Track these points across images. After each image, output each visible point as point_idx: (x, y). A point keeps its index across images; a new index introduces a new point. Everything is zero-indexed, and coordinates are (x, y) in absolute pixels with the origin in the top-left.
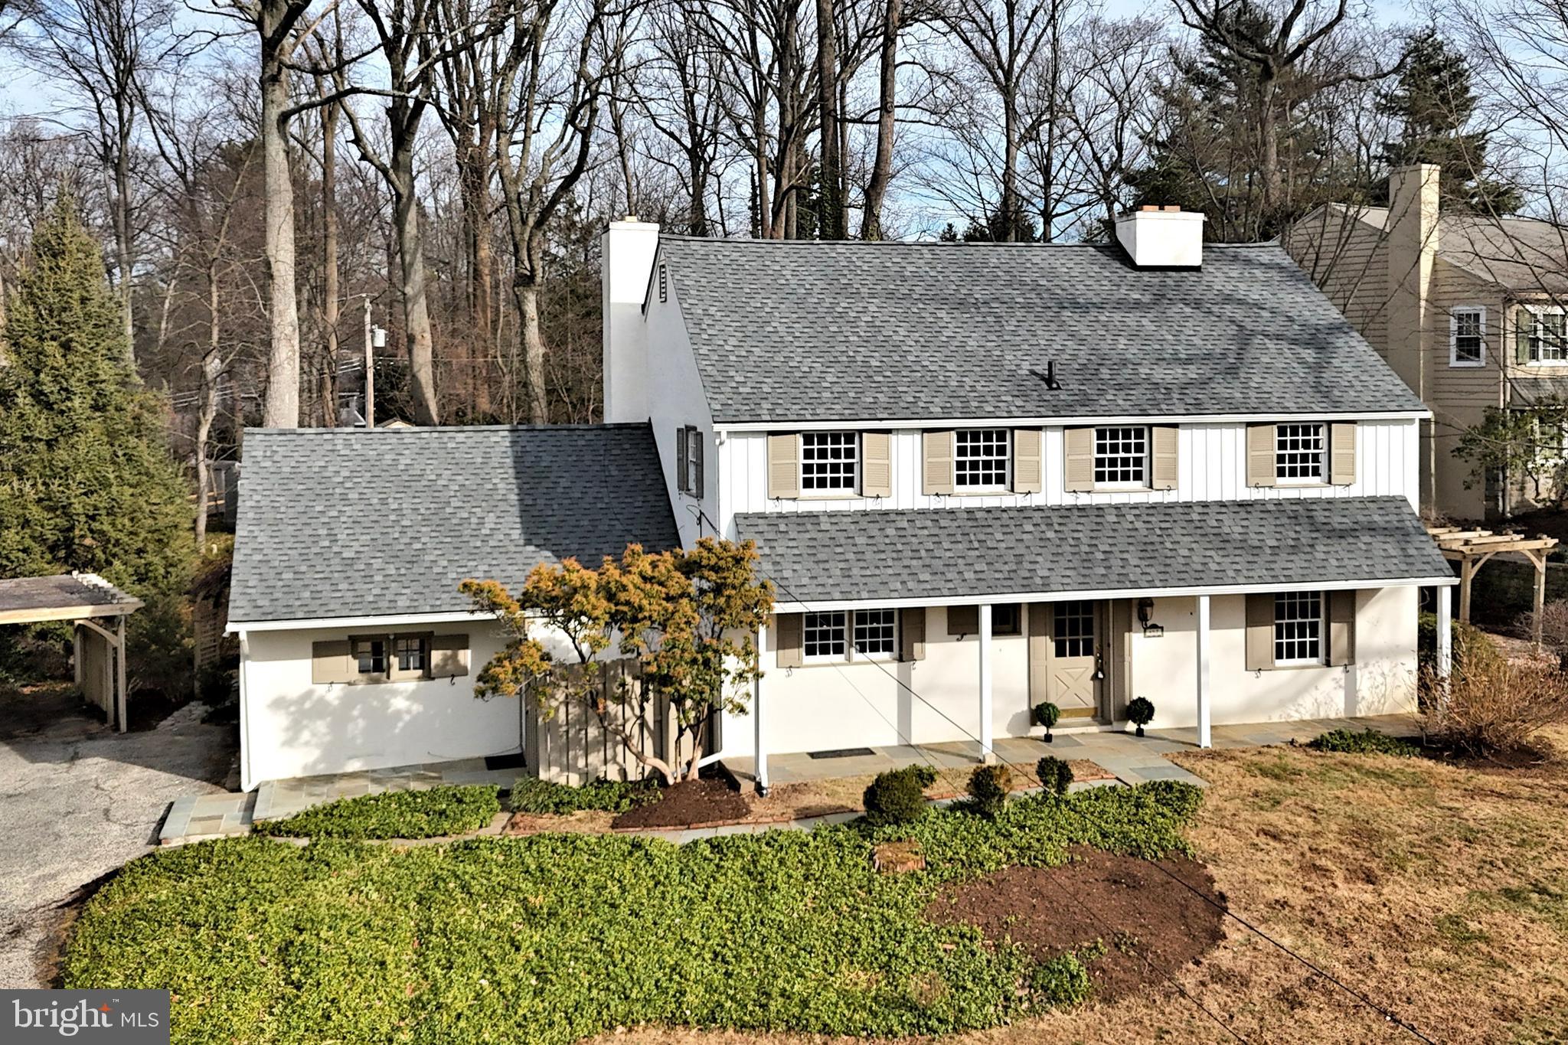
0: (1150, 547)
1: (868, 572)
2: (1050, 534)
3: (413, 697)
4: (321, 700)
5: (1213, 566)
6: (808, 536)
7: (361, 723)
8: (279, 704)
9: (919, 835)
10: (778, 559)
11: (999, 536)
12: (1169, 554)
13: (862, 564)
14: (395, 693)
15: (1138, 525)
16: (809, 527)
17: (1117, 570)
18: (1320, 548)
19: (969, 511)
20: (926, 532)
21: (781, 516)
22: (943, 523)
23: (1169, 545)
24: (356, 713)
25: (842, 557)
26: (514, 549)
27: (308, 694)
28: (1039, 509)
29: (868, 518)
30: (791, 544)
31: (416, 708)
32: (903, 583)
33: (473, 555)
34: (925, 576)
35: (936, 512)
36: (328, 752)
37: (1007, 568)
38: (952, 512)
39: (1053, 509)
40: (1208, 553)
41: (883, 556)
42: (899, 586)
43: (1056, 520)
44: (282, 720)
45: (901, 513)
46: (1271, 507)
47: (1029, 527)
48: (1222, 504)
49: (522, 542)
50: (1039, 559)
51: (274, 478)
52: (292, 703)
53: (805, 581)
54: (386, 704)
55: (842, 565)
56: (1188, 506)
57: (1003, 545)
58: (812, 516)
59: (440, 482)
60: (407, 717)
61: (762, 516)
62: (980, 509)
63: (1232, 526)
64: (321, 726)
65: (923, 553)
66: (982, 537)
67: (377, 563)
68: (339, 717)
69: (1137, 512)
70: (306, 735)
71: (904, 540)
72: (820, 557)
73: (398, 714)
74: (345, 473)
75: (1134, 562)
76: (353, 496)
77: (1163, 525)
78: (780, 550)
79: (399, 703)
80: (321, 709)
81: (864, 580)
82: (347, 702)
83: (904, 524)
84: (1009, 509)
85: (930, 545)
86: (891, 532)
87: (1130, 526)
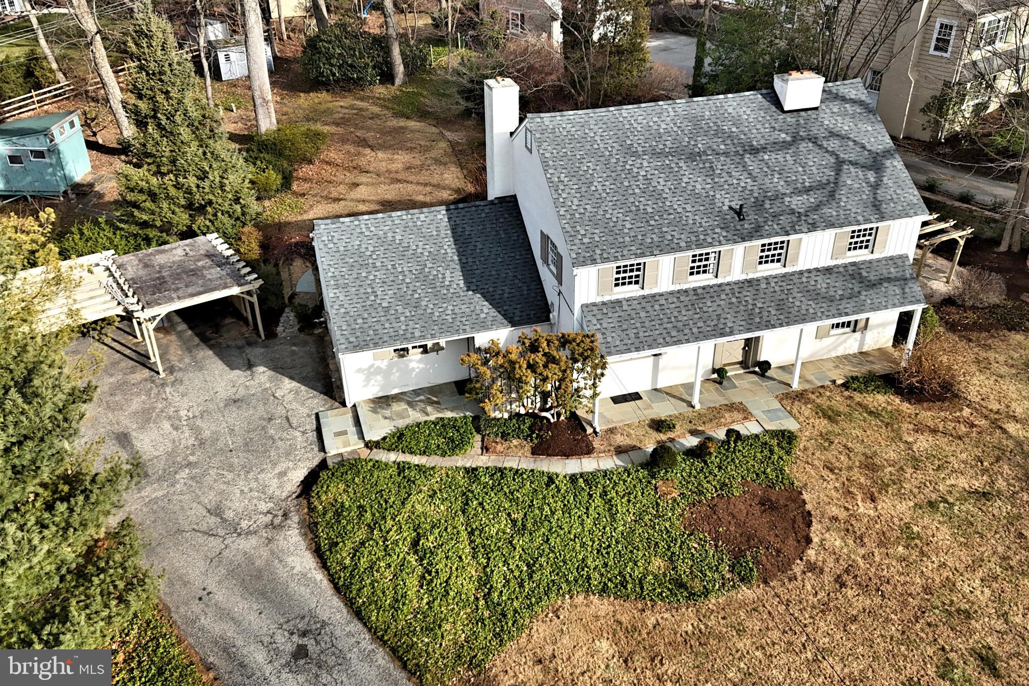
0: (782, 303)
1: (647, 334)
2: (734, 300)
3: (420, 361)
4: (378, 367)
5: (811, 311)
6: (617, 315)
7: (397, 374)
8: (359, 371)
9: (676, 475)
10: (604, 331)
11: (709, 304)
12: (791, 305)
13: (644, 329)
14: (411, 361)
15: (777, 288)
16: (618, 308)
17: (765, 319)
18: (864, 293)
19: (695, 290)
20: (674, 305)
21: (604, 303)
22: (682, 299)
23: (791, 300)
24: (394, 371)
25: (634, 326)
26: (462, 294)
27: (372, 366)
28: (728, 284)
29: (646, 300)
30: (610, 320)
31: (421, 366)
32: (664, 339)
33: (444, 299)
34: (674, 333)
35: (679, 292)
36: (383, 388)
37: (713, 323)
38: (686, 291)
39: (735, 283)
40: (809, 303)
41: (653, 323)
42: (662, 341)
43: (737, 290)
44: (362, 377)
45: (661, 295)
46: (841, 269)
47: (723, 297)
48: (817, 270)
49: (465, 289)
50: (729, 316)
51: (337, 255)
52: (365, 370)
53: (618, 343)
54: (407, 366)
55: (635, 331)
56: (801, 273)
57: (711, 309)
58: (618, 302)
59: (419, 251)
60: (417, 370)
61: (594, 305)
62: (700, 287)
63: (822, 283)
64: (379, 378)
65: (673, 319)
66: (701, 305)
67: (400, 309)
68: (387, 373)
69: (776, 280)
70: (372, 382)
71: (663, 312)
72: (625, 327)
73: (413, 369)
74: (371, 249)
75: (773, 312)
76: (378, 264)
77: (789, 287)
78: (605, 325)
79: (413, 365)
80: (378, 371)
81: (645, 339)
82: (390, 366)
83: (663, 302)
84: (714, 285)
85: (676, 314)
86: (657, 307)
87: (772, 290)
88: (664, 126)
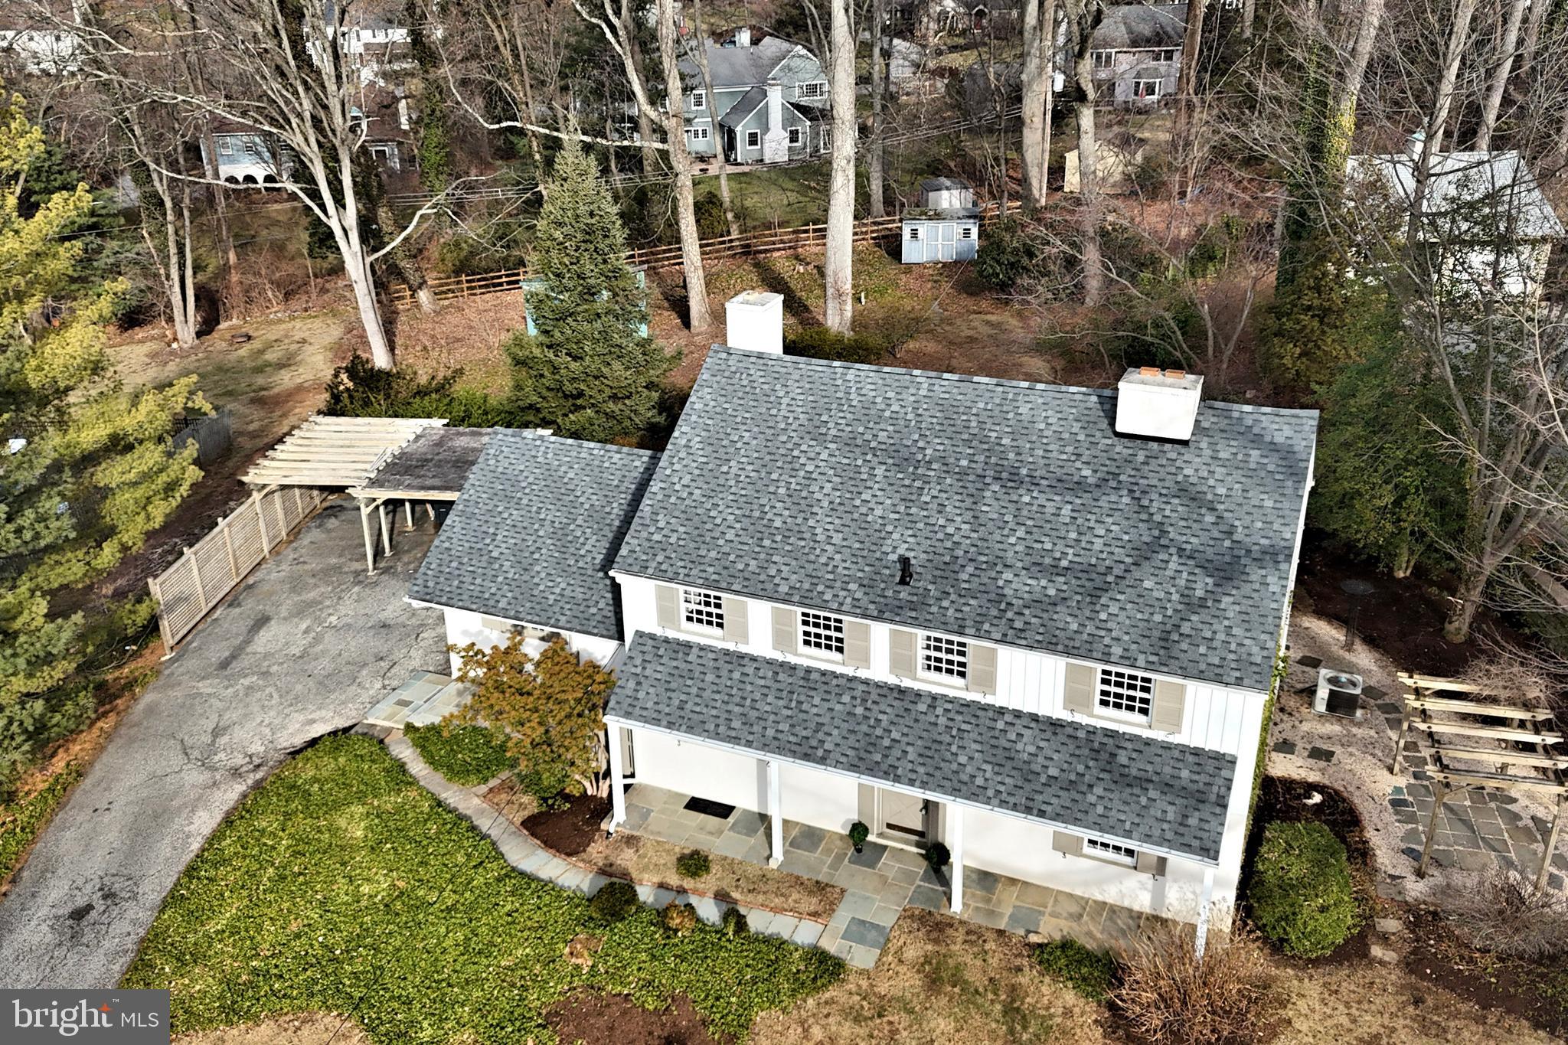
0: (935, 746)
1: (698, 709)
2: (859, 710)
5: (979, 781)
6: (675, 663)
10: (642, 680)
11: (817, 701)
12: (948, 756)
13: (698, 700)
15: (942, 721)
16: (681, 655)
17: (891, 760)
18: (1098, 790)
19: (809, 670)
20: (762, 682)
21: (666, 641)
22: (781, 676)
23: (954, 748)
25: (685, 689)
28: (865, 682)
29: (728, 658)
30: (660, 668)
32: (717, 726)
33: (563, 572)
34: (736, 724)
35: (782, 664)
37: (804, 733)
38: (794, 668)
39: (877, 685)
40: (985, 766)
41: (717, 697)
42: (712, 727)
43: (874, 696)
45: (754, 659)
46: (1081, 734)
47: (846, 699)
48: (1035, 718)
50: (835, 732)
53: (650, 705)
55: (683, 697)
56: (1001, 711)
57: (815, 710)
58: (688, 645)
61: (652, 637)
62: (818, 670)
63: (1028, 744)
65: (748, 701)
66: (803, 698)
69: (949, 706)
71: (741, 686)
72: (673, 685)
75: (912, 756)
76: (525, 501)
77: (964, 727)
78: (648, 672)
81: (691, 715)
83: (750, 670)
84: (842, 676)
85: (757, 695)
86: (736, 675)
87: (933, 720)
88: (895, 407)
